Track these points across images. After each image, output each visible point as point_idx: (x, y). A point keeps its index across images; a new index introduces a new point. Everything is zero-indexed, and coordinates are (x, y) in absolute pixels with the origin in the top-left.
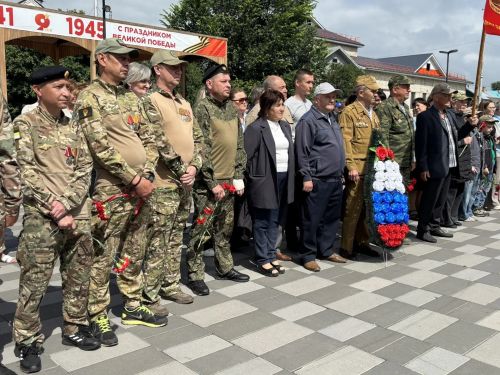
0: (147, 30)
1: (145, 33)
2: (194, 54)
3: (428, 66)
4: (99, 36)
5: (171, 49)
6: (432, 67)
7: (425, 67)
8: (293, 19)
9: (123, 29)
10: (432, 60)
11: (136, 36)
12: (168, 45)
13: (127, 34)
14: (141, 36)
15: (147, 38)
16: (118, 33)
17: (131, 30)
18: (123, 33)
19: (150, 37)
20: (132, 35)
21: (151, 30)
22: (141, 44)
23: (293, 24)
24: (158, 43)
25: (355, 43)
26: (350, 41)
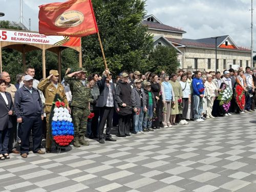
0: (32, 34)
1: (31, 36)
2: (61, 45)
3: (226, 43)
4: (3, 38)
5: (47, 43)
6: (229, 44)
7: (225, 43)
8: (130, 22)
9: (17, 34)
10: (228, 39)
11: (25, 37)
12: (44, 41)
13: (20, 37)
14: (28, 38)
15: (32, 38)
16: (14, 36)
17: (22, 34)
18: (17, 37)
19: (34, 38)
20: (23, 37)
21: (34, 34)
22: (28, 42)
23: (130, 25)
24: (39, 41)
25: (181, 31)
26: (178, 30)
